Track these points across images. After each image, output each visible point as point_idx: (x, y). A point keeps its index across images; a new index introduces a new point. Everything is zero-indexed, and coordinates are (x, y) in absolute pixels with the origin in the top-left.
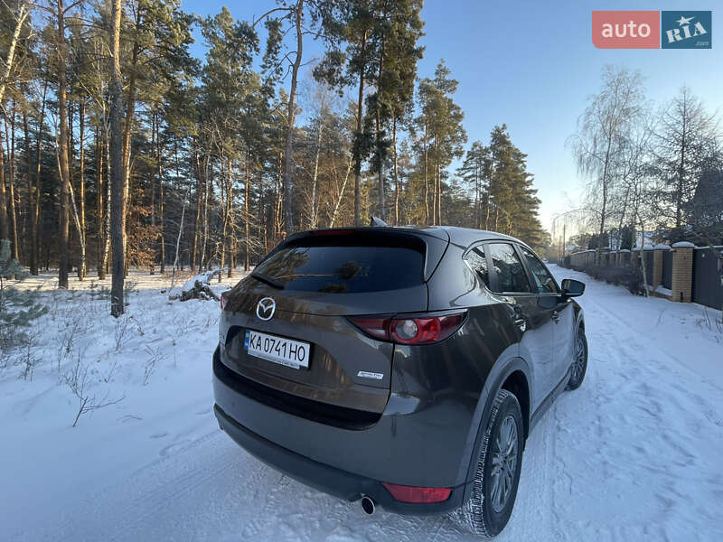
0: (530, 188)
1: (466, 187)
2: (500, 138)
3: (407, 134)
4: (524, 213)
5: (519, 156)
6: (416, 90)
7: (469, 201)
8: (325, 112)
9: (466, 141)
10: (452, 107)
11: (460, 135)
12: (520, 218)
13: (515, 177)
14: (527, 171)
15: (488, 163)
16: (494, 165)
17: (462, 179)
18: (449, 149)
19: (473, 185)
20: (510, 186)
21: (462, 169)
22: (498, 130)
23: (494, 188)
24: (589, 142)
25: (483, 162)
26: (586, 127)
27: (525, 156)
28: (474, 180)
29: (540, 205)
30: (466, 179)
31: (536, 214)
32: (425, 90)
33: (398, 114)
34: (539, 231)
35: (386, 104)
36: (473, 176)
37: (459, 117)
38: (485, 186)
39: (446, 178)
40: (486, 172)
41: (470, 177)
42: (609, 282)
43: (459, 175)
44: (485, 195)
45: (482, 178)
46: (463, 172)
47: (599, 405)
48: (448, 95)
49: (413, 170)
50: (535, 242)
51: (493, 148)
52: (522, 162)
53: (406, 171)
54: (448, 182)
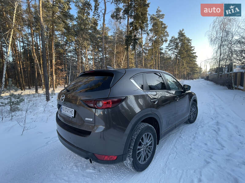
0: (193, 52)
1: (169, 52)
2: (181, 34)
3: (146, 35)
4: (191, 61)
5: (189, 40)
6: (149, 19)
7: (171, 58)
8: (118, 29)
9: (168, 36)
10: (162, 24)
11: (166, 34)
12: (189, 63)
13: (187, 48)
14: (192, 45)
15: (177, 43)
16: (179, 44)
17: (168, 50)
18: (162, 40)
19: (172, 52)
20: (185, 52)
21: (168, 46)
22: (180, 31)
23: (180, 53)
24: (215, 33)
25: (175, 44)
26: (213, 27)
27: (191, 40)
28: (172, 50)
29: (197, 58)
30: (169, 50)
31: (195, 61)
32: (152, 18)
33: (142, 28)
34: (197, 67)
35: (136, 25)
36: (172, 49)
37: (165, 28)
38: (176, 52)
39: (162, 50)
40: (177, 47)
41: (171, 49)
42: (221, 85)
43: (167, 49)
44: (176, 55)
45: (175, 49)
46: (168, 47)
47: (198, 129)
48: (161, 20)
49: (150, 48)
50: (195, 71)
51: (179, 38)
52: (190, 42)
53: (147, 48)
54: (163, 51)
